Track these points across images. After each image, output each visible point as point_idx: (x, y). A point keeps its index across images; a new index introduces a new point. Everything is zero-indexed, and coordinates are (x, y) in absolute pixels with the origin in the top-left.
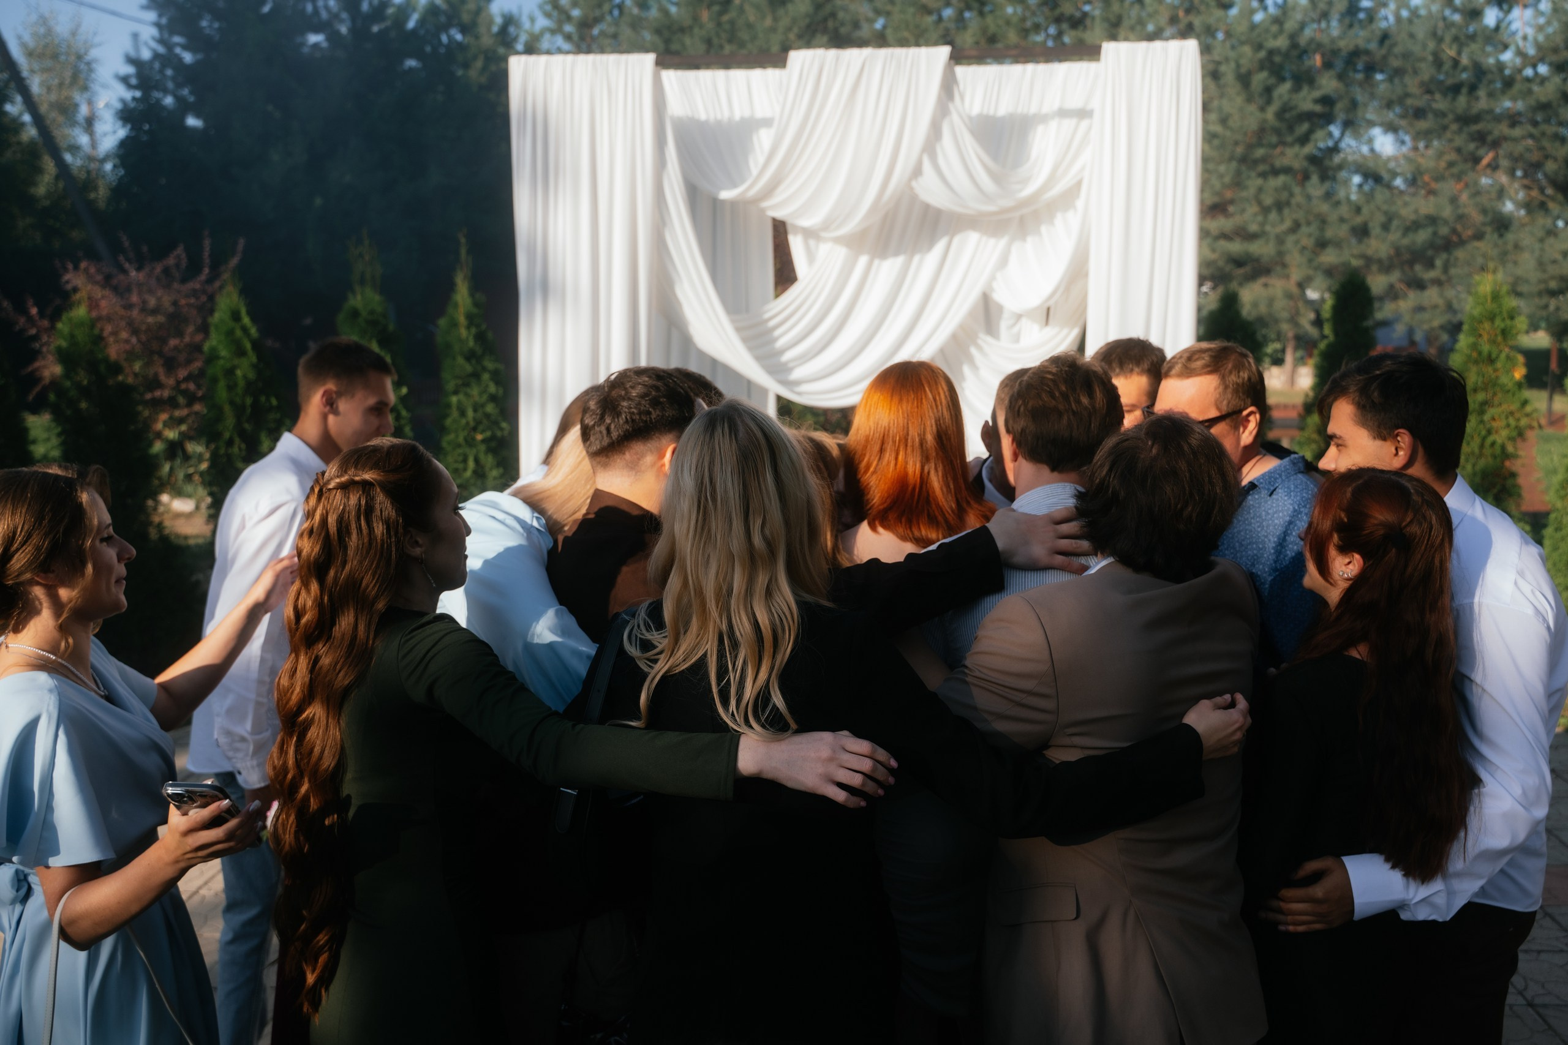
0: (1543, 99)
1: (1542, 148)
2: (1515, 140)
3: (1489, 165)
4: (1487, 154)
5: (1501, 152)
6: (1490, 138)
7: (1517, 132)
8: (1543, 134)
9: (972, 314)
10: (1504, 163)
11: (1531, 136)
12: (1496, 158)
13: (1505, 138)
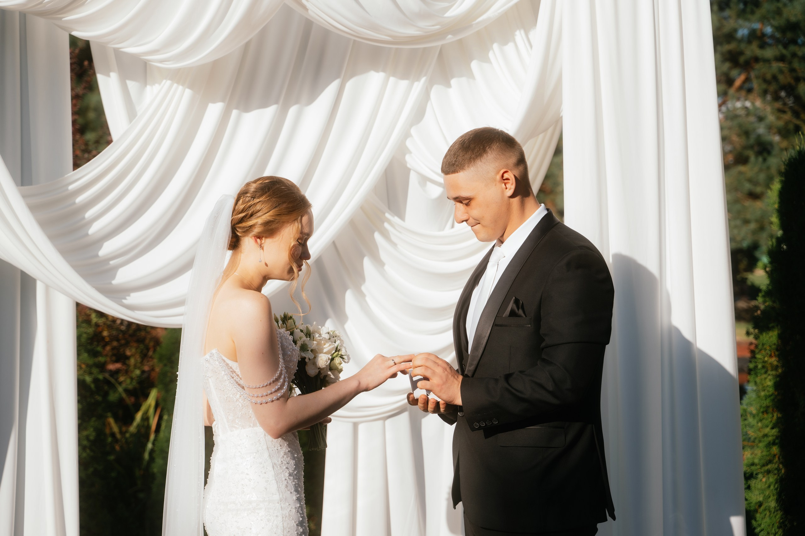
0: (793, 19)
1: (792, 70)
2: (767, 61)
3: (740, 88)
4: (739, 74)
5: (753, 74)
6: (742, 59)
7: (769, 53)
8: (794, 55)
9: (375, 190)
10: (756, 84)
11: (781, 58)
12: (747, 80)
13: (757, 59)
